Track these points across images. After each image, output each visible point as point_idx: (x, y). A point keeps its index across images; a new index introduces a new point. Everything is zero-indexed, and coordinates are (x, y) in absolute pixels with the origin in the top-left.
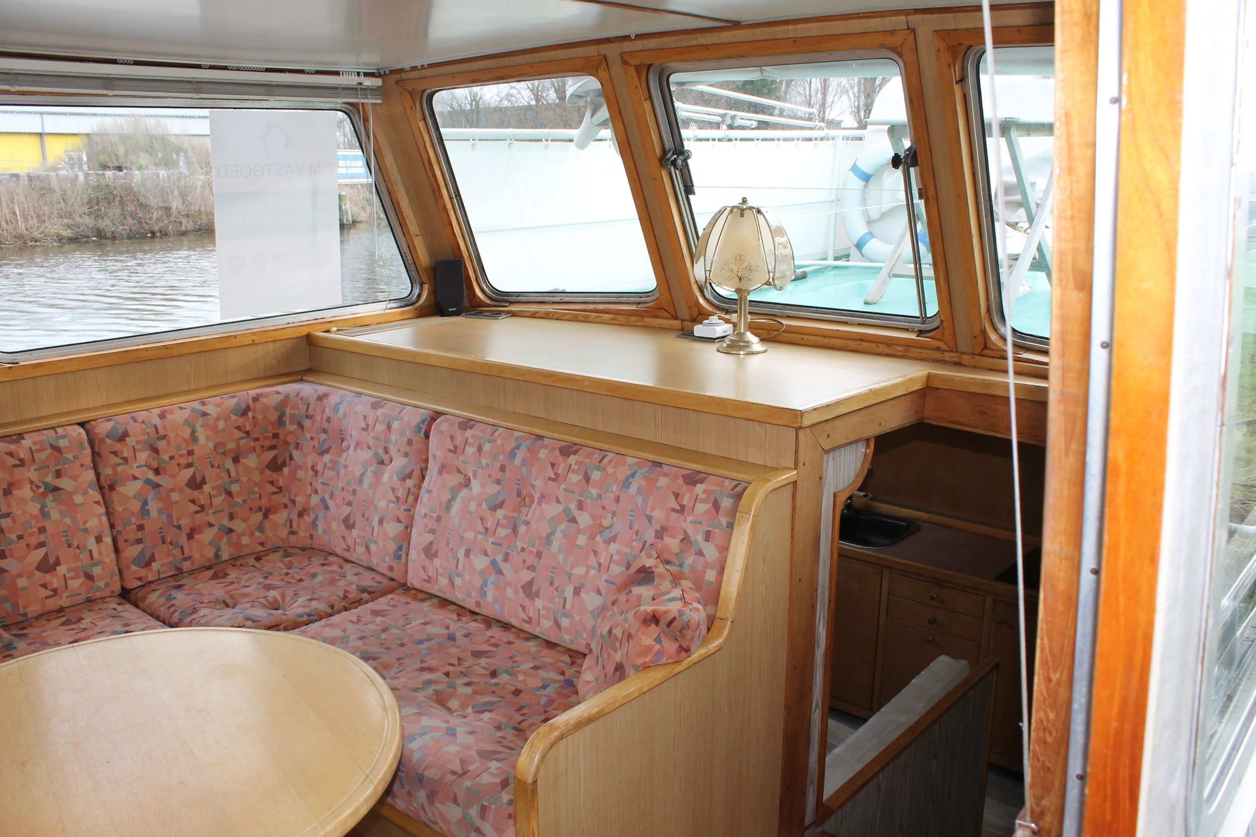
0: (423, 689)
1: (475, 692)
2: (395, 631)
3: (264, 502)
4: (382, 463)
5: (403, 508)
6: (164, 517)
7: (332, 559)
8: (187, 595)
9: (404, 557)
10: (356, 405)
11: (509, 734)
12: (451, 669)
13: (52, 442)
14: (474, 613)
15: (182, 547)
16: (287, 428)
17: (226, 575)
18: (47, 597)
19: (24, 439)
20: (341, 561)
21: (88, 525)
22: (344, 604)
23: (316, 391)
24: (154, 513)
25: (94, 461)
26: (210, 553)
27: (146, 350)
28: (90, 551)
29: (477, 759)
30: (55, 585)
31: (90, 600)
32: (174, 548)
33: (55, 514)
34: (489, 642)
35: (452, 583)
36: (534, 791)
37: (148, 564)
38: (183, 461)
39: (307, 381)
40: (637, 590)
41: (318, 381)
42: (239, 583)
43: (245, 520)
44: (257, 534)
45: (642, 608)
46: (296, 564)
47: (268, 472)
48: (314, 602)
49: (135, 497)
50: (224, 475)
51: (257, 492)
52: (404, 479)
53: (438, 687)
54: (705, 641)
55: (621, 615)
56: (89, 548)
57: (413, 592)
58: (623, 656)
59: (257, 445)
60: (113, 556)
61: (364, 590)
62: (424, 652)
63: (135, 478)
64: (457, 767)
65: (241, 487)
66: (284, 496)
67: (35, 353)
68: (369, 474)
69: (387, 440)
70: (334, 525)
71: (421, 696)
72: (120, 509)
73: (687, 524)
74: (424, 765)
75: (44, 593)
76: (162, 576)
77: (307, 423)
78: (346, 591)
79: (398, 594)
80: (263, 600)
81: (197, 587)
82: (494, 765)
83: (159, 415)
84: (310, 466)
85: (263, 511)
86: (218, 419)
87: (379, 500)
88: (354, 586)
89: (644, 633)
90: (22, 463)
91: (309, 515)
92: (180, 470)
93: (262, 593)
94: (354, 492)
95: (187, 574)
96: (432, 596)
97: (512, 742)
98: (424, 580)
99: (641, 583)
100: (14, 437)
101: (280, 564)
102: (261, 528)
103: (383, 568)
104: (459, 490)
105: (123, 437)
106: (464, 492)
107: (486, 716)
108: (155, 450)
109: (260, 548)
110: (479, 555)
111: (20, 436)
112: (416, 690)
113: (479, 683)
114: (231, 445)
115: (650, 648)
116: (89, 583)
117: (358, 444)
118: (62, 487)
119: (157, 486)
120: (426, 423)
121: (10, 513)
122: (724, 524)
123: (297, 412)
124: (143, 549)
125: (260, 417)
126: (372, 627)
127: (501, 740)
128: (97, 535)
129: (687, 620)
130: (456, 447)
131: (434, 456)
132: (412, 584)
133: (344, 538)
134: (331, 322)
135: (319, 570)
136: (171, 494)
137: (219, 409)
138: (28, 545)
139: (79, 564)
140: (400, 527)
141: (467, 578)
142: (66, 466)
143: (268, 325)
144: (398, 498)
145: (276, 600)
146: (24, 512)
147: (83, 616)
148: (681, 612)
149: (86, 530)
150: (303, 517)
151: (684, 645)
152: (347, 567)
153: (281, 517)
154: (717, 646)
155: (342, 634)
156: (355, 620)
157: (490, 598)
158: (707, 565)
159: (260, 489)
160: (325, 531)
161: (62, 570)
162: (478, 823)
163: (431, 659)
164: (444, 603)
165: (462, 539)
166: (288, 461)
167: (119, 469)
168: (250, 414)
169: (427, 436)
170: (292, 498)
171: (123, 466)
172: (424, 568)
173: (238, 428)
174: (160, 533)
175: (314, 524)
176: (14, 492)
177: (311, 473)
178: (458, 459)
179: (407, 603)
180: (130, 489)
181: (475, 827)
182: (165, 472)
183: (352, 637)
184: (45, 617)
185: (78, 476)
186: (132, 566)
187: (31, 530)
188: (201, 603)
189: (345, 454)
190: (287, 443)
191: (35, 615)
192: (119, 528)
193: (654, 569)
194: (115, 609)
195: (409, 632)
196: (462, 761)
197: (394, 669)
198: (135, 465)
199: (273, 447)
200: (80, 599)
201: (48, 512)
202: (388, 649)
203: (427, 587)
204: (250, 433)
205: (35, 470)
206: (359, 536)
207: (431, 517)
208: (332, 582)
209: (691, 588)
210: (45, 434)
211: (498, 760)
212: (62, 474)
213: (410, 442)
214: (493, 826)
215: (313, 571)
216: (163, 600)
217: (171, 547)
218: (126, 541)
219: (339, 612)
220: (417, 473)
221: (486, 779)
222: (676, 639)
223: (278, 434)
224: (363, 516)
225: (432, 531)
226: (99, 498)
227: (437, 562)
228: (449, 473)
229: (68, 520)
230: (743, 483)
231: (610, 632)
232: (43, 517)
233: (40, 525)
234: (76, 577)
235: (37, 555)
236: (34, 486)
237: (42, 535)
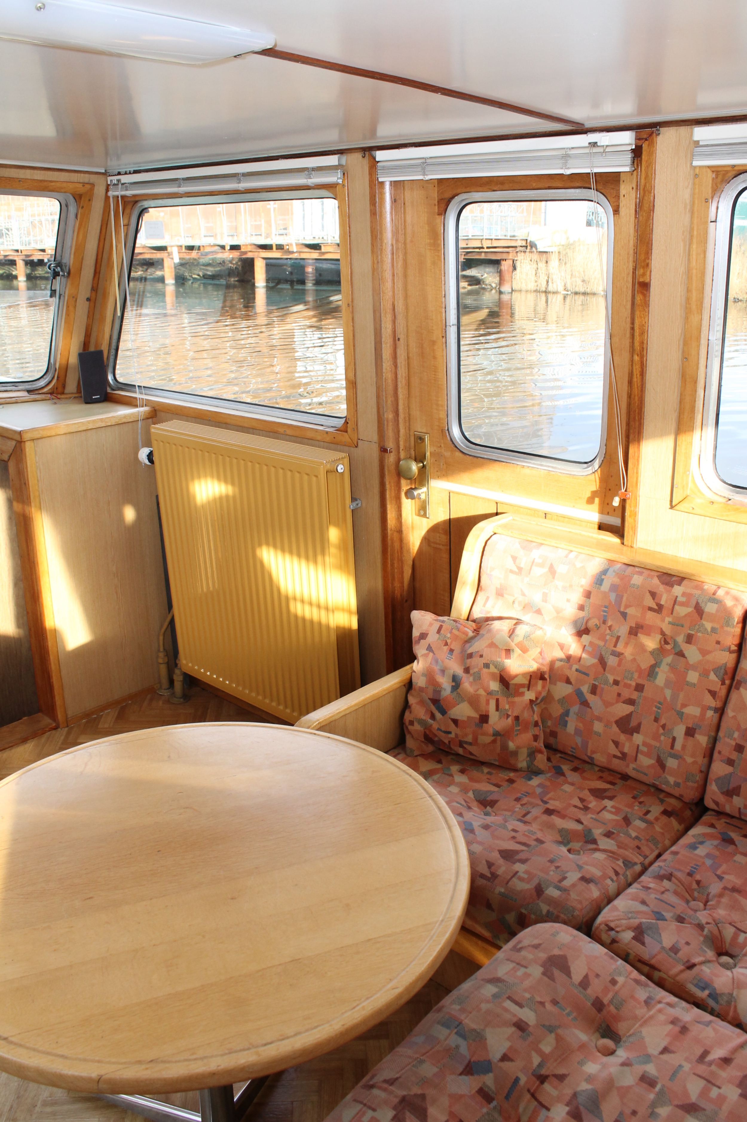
13: (703, 601)
18: (615, 756)
21: (686, 710)
28: (674, 739)
30: (626, 750)
31: (656, 788)
33: (661, 680)
37: (731, 794)
56: (675, 735)
60: (699, 760)
75: (612, 749)
90: (659, 609)
100: (670, 578)
111: (676, 579)
116: (658, 768)
118: (686, 655)
121: (622, 654)
124: (731, 774)
128: (690, 726)
138: (619, 695)
139: (658, 744)
142: (699, 634)
149: (681, 714)
161: (638, 739)
176: (639, 635)
185: (710, 652)
186: (715, 783)
187: (629, 682)
194: (648, 813)
200: (646, 779)
201: (657, 673)
205: (669, 623)
218: (720, 753)
229: (668, 693)
232: (648, 675)
233: (640, 681)
234: (648, 755)
235: (622, 710)
236: (663, 639)
237: (636, 693)
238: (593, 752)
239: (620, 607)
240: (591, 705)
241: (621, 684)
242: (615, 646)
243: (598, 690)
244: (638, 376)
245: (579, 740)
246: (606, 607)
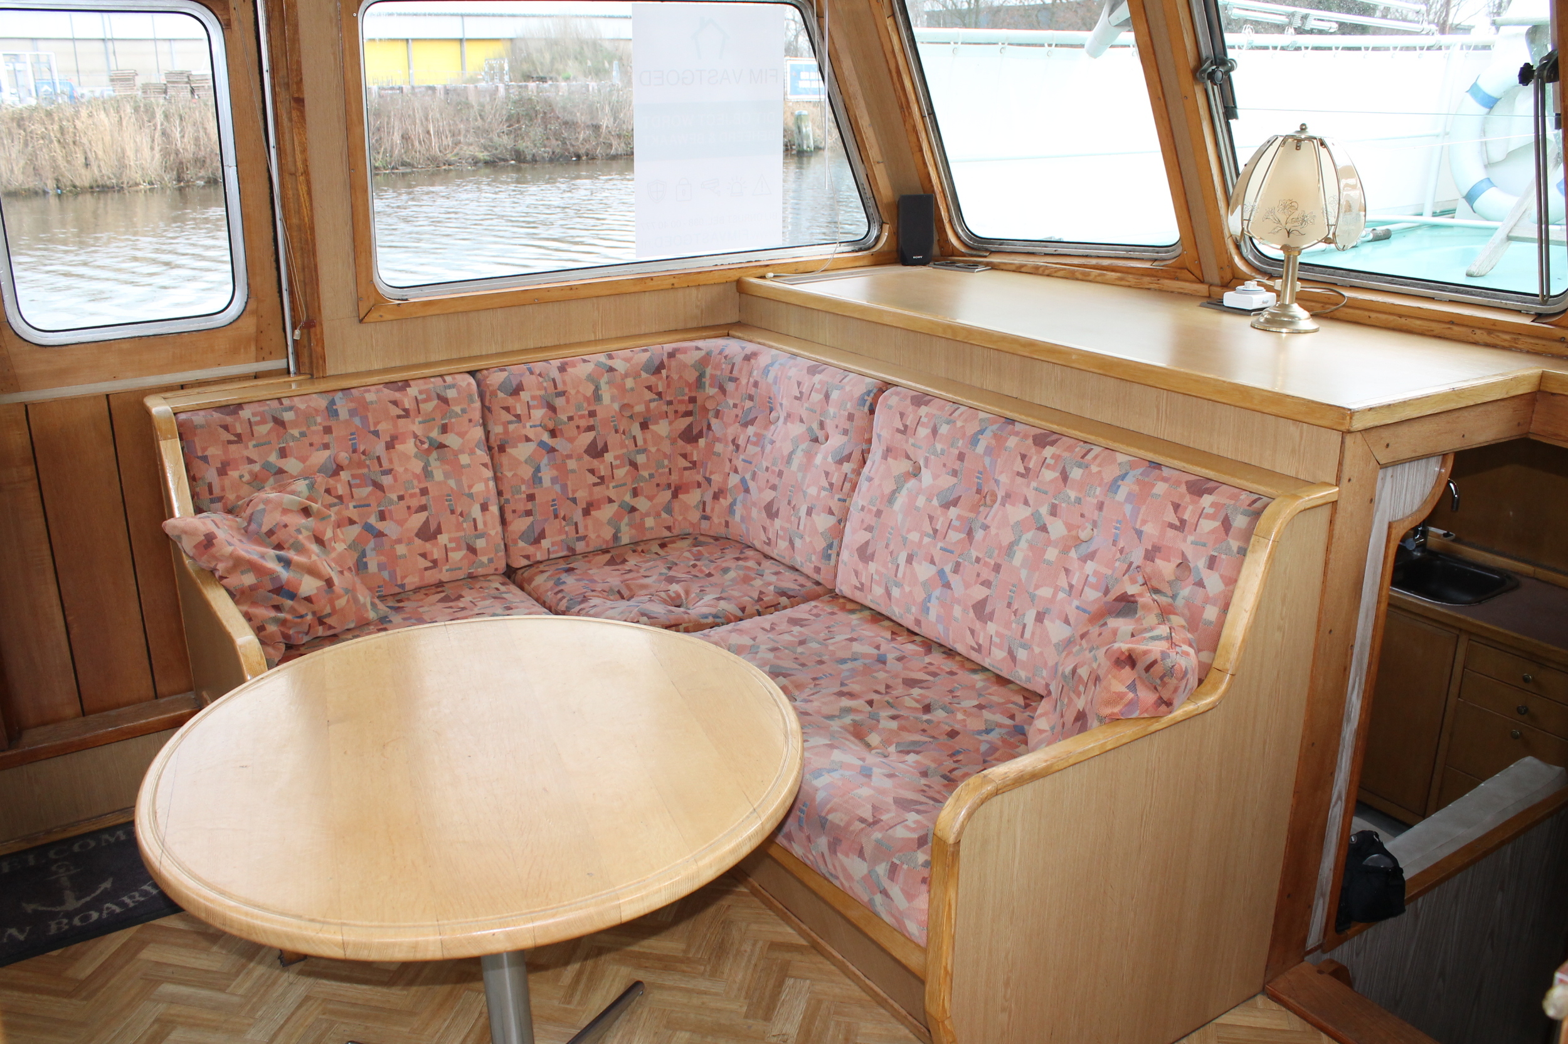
0: (839, 717)
1: (902, 728)
2: (814, 645)
3: (674, 478)
4: (816, 440)
5: (837, 497)
6: (557, 488)
7: (750, 553)
8: (577, 580)
9: (834, 557)
10: (790, 368)
11: (937, 782)
12: (875, 697)
13: (439, 392)
14: (912, 633)
15: (576, 524)
16: (707, 391)
17: (624, 561)
18: (426, 569)
19: (409, 386)
20: (759, 556)
21: (473, 490)
22: (758, 607)
23: (743, 348)
24: (547, 481)
25: (483, 417)
26: (607, 533)
27: (548, 290)
28: (475, 520)
29: (893, 807)
30: (436, 556)
31: (472, 577)
32: (568, 525)
33: (438, 475)
34: (925, 670)
35: (888, 593)
36: (956, 854)
37: (537, 541)
38: (583, 423)
39: (734, 337)
40: (1113, 623)
41: (746, 337)
42: (638, 572)
43: (650, 498)
44: (664, 515)
45: (1116, 646)
46: (706, 555)
47: (680, 442)
48: (722, 602)
49: (526, 462)
50: (629, 442)
51: (667, 466)
52: (840, 462)
53: (858, 717)
54: (1192, 696)
55: (1090, 651)
56: (474, 517)
57: (841, 600)
58: (1086, 703)
59: (670, 409)
60: (499, 528)
61: (783, 593)
62: (847, 674)
63: (528, 439)
64: (867, 814)
65: (648, 459)
66: (698, 473)
67: (426, 290)
68: (799, 454)
69: (823, 412)
70: (754, 513)
71: (835, 725)
72: (509, 474)
73: (1186, 544)
74: (828, 807)
75: (423, 563)
76: (552, 556)
77: (730, 387)
78: (761, 593)
79: (823, 601)
80: (663, 594)
81: (590, 572)
82: (912, 817)
83: (558, 368)
84: (730, 439)
85: (673, 489)
86: (626, 375)
87: (808, 486)
88: (772, 588)
89: (1114, 677)
90: (407, 413)
91: (725, 498)
92: (579, 434)
93: (663, 585)
94: (780, 474)
95: (580, 557)
96: (864, 607)
97: (939, 792)
98: (856, 587)
99: (1120, 614)
100: (400, 384)
101: (687, 554)
102: (669, 509)
103: (808, 569)
104: (905, 481)
105: (517, 390)
106: (912, 483)
107: (911, 758)
108: (552, 408)
109: (666, 533)
110: (924, 562)
111: (406, 383)
112: (830, 717)
113: (908, 718)
114: (640, 408)
115: (1120, 696)
116: (471, 556)
117: (789, 416)
118: (448, 444)
119: (552, 450)
120: (872, 395)
121: (392, 470)
122: (1235, 549)
123: (719, 373)
124: (533, 522)
125: (675, 377)
126: (787, 637)
127: (925, 788)
128: (482, 502)
129: (1170, 665)
130: (906, 427)
131: (879, 436)
132: (841, 590)
133: (764, 529)
134: (767, 266)
135: (732, 564)
136: (567, 461)
137: (628, 365)
138: (409, 508)
139: (462, 534)
140: (831, 521)
141: (907, 589)
142: (453, 420)
143: (692, 266)
144: (831, 485)
145: (679, 596)
146: (406, 470)
147: (463, 593)
148: (1164, 655)
149: (470, 496)
150: (718, 499)
151: (1165, 697)
152: (767, 564)
153: (692, 498)
154: (1209, 704)
155: (752, 642)
156: (768, 627)
157: (933, 616)
158: (1207, 600)
159: (670, 462)
160: (743, 519)
161: (443, 539)
162: (886, 883)
163: (853, 683)
164: (878, 617)
165: (905, 540)
166: (705, 431)
167: (511, 427)
168: (664, 372)
169: (872, 411)
170: (707, 475)
171: (516, 425)
172: (856, 573)
173: (649, 388)
174: (552, 506)
175: (731, 509)
176: (396, 446)
177: (731, 447)
178: (907, 442)
179: (833, 613)
180: (522, 451)
181: (882, 889)
182: (562, 435)
183: (763, 647)
184: (423, 591)
185: (466, 432)
186: (519, 541)
187: (413, 491)
188: (593, 591)
189: (773, 427)
190: (705, 410)
191: (413, 587)
192: (507, 496)
193: (1138, 599)
194: (497, 589)
195: (831, 648)
196: (874, 807)
197: (808, 690)
198: (528, 425)
199: (689, 414)
200: (461, 574)
201: (432, 472)
202: (803, 665)
203: (858, 596)
204: (663, 395)
205: (420, 423)
206: (782, 528)
207: (870, 511)
208: (746, 580)
209: (1183, 627)
210: (433, 383)
211: (918, 812)
212: (449, 430)
213: (851, 417)
214: (902, 890)
215: (724, 565)
216: (551, 583)
217: (564, 523)
218: (514, 511)
219: (751, 616)
220: (856, 456)
221: (900, 832)
222: (1155, 688)
223: (695, 397)
224: (789, 503)
225: (869, 529)
226: (487, 460)
227: (872, 567)
228: (896, 459)
229: (452, 483)
230: (1265, 498)
231: (1074, 671)
232: (425, 477)
233: (422, 486)
234: (458, 549)
235: (418, 520)
236: (418, 441)
237: (424, 498)
239: (369, 428)
240: (385, 533)
242: (381, 466)
243: (386, 515)
245: (385, 574)
246: (352, 434)
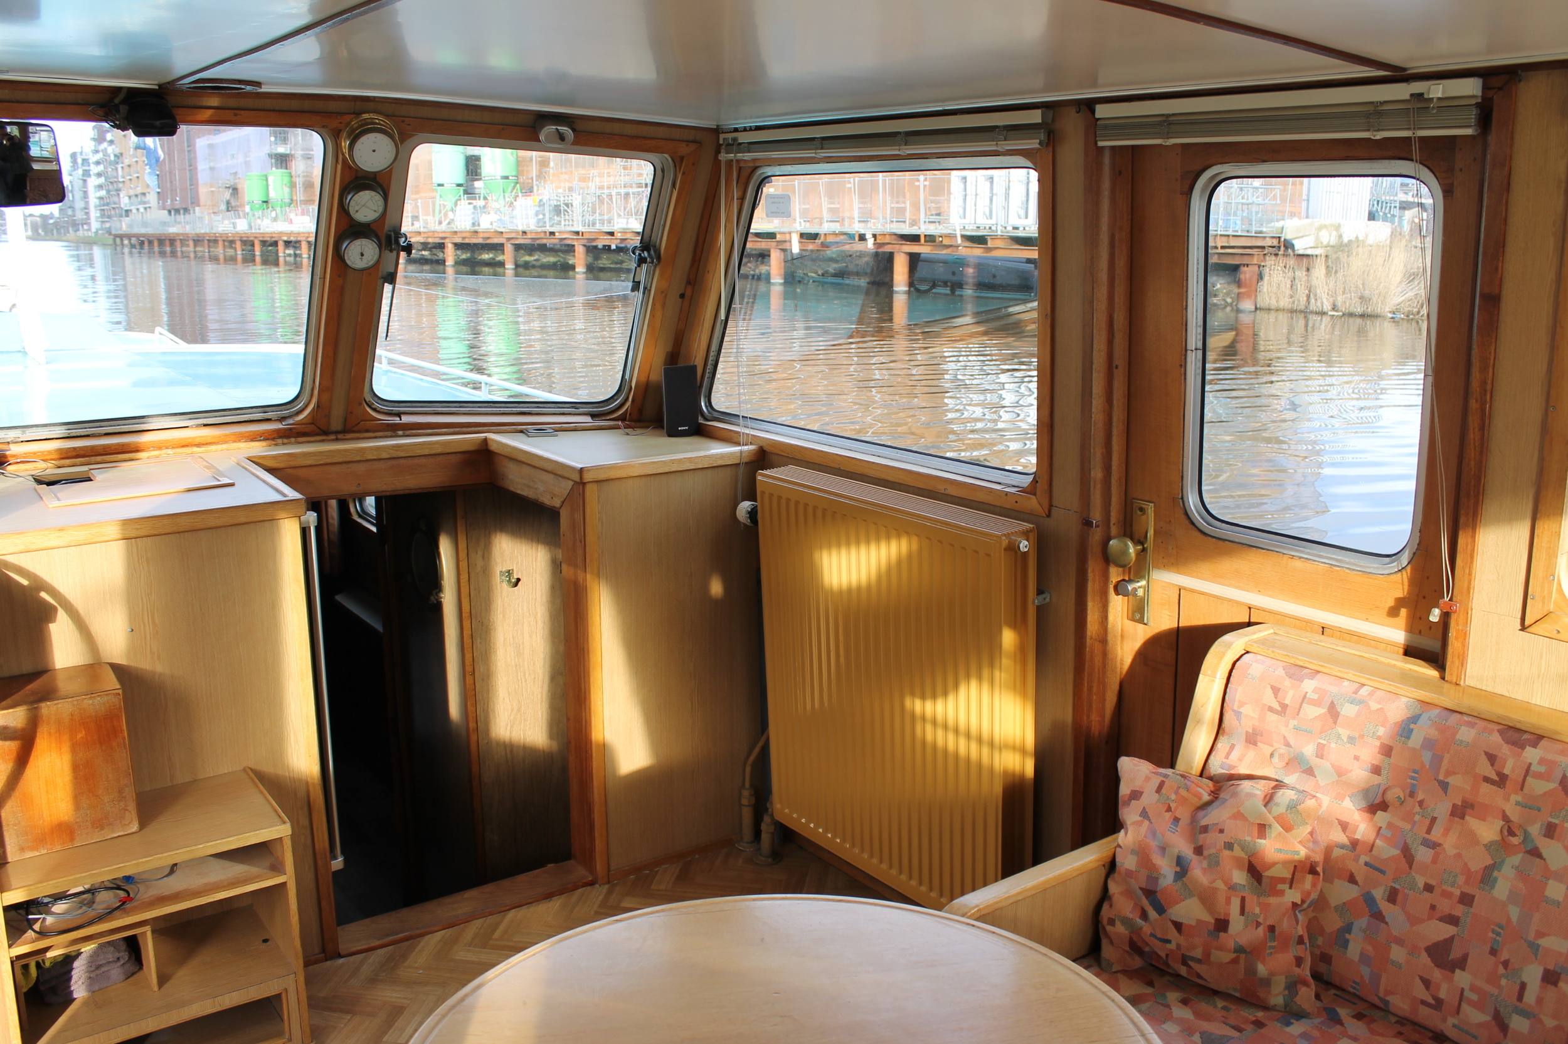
18: (1423, 1002)
21: (1544, 942)
28: (1523, 986)
30: (1442, 995)
56: (1524, 979)
75: (1420, 992)
90: (1501, 780)
116: (1496, 1029)
118: (1545, 855)
121: (1439, 845)
128: (1551, 967)
138: (1433, 907)
139: (1495, 992)
149: (1534, 948)
161: (1462, 978)
176: (1467, 817)
187: (1450, 889)
201: (1496, 880)
205: (1517, 803)
229: (1514, 912)
232: (1482, 882)
233: (1468, 890)
234: (1479, 1006)
235: (1439, 931)
236: (1506, 828)
237: (1461, 907)
238: (1388, 992)
239: (1438, 774)
240: (1387, 919)
241: (1437, 891)
242: (1429, 831)
243: (1399, 898)
244: (1476, 430)
245: (1365, 971)
246: (1415, 771)
